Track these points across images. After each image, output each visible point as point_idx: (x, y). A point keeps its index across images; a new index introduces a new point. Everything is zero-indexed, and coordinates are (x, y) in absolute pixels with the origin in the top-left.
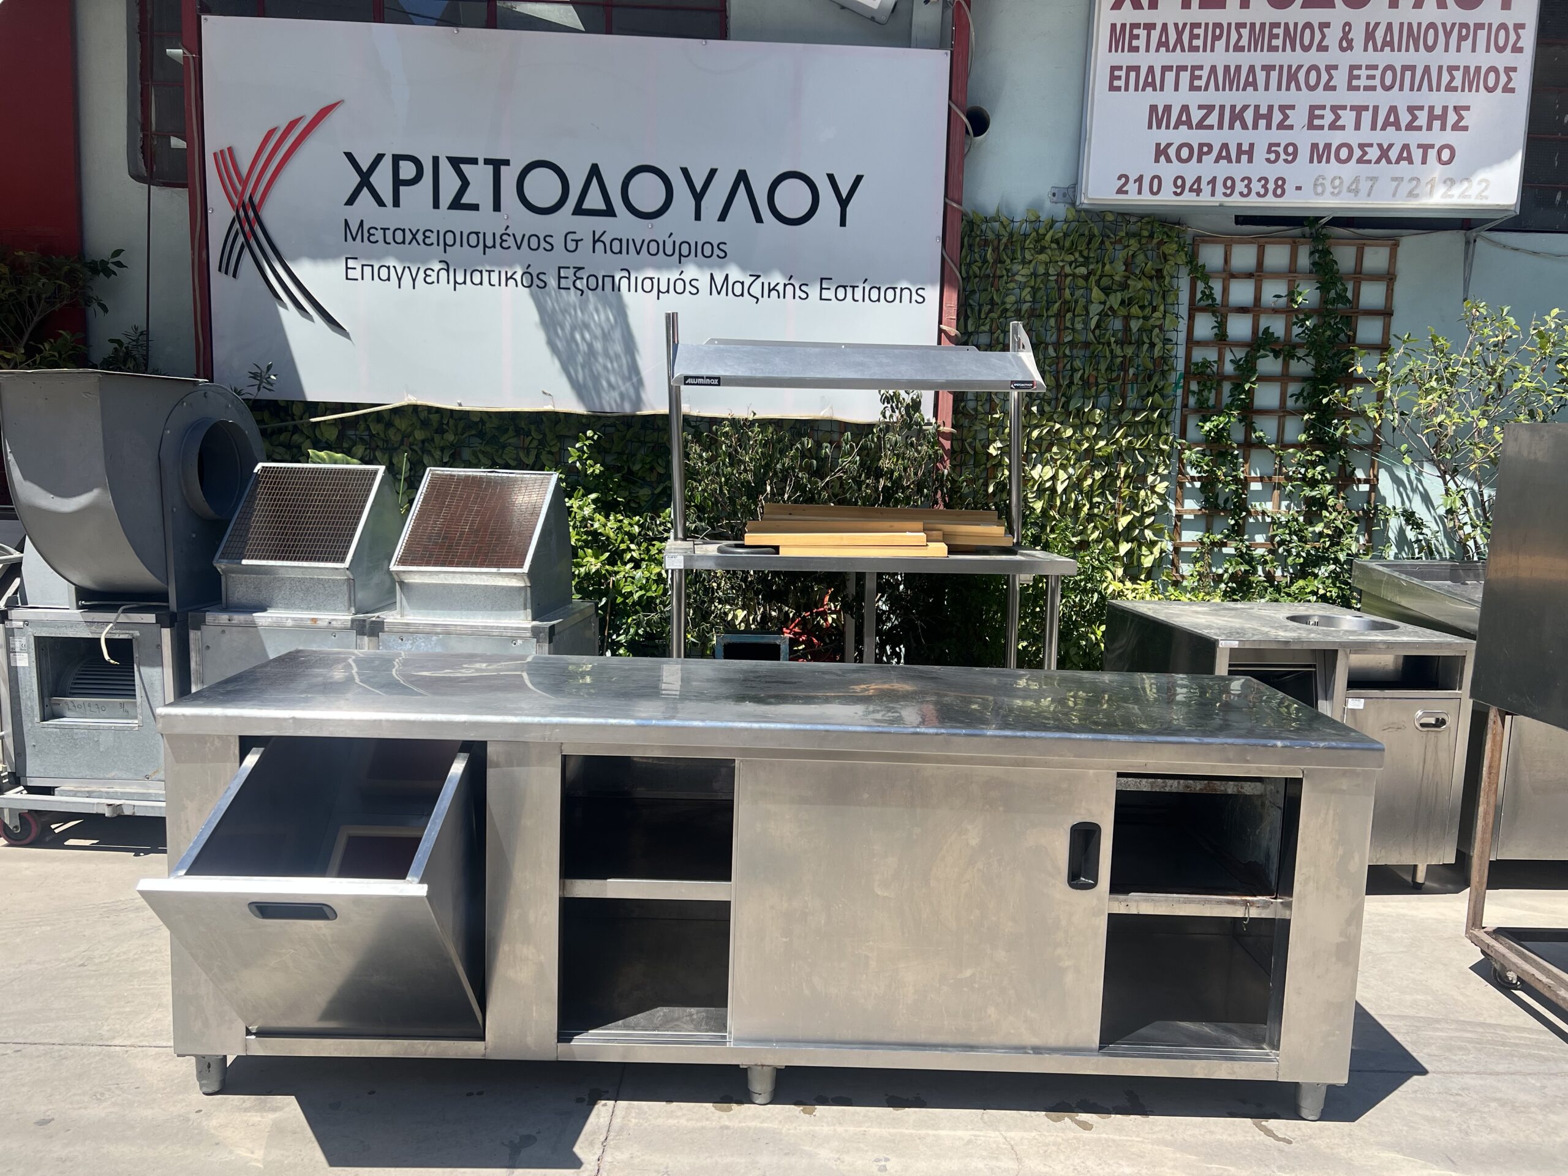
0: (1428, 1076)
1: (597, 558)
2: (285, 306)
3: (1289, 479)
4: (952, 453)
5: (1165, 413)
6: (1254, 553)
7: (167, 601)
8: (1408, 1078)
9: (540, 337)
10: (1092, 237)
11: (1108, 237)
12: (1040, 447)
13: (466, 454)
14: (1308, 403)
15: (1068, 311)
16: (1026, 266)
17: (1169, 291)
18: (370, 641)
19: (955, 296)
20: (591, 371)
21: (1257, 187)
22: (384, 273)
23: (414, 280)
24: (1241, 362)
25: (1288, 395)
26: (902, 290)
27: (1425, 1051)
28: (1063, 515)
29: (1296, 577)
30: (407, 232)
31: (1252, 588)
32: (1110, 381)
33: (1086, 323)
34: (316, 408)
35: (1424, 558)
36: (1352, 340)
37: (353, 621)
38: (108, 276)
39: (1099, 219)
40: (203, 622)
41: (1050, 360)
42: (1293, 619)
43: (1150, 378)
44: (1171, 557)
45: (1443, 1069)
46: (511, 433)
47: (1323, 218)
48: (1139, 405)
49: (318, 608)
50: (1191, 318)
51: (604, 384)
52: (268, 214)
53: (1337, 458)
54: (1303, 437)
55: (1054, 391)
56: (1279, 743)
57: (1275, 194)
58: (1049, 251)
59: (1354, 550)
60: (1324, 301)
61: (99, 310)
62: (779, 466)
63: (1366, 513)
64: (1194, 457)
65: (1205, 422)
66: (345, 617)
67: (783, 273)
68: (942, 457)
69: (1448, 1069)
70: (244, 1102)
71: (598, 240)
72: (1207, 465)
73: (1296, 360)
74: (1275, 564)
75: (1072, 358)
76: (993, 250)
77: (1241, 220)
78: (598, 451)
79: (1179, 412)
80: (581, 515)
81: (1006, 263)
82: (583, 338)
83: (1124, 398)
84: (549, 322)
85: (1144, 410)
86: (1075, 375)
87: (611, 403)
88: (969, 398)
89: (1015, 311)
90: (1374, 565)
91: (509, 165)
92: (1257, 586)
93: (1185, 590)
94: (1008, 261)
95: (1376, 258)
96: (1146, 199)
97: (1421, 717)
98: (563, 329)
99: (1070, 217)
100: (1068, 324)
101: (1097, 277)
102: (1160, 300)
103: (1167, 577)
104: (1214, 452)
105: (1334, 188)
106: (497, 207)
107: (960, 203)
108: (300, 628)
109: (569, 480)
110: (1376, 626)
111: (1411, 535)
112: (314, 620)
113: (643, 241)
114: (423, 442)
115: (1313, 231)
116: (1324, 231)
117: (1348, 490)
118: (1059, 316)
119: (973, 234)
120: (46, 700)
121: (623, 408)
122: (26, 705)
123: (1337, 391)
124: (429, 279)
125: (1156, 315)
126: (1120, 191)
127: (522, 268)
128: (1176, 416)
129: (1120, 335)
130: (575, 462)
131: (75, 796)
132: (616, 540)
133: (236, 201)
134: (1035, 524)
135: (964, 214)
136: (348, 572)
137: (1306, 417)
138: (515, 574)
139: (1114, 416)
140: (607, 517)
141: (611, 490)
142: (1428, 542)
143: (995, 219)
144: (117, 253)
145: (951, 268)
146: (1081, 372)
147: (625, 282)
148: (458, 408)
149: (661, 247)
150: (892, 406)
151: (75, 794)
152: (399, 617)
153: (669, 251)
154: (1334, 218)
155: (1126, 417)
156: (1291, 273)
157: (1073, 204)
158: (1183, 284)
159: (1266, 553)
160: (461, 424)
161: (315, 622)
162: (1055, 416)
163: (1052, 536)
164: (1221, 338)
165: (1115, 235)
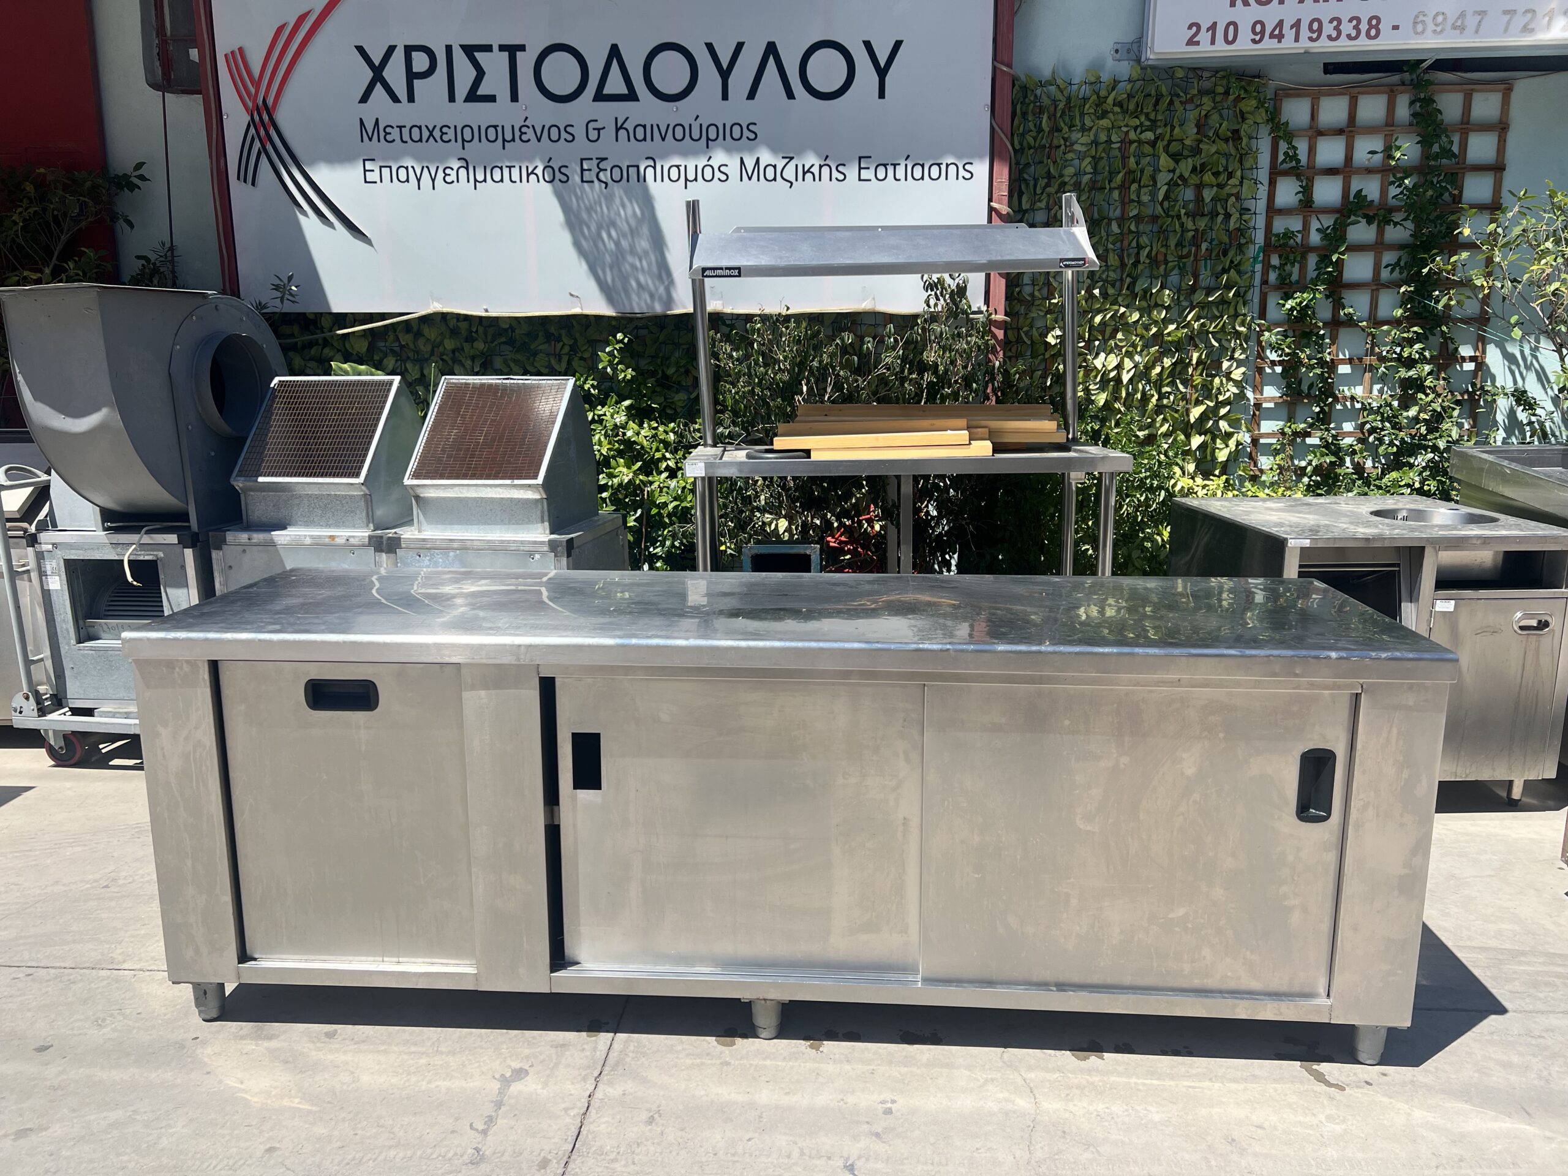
0: (1507, 1015)
1: (629, 468)
2: (304, 213)
3: (1382, 359)
4: (1006, 344)
5: (1242, 290)
6: (1341, 442)
7: (188, 521)
8: (1485, 1017)
9: (566, 237)
10: (1159, 97)
11: (1178, 96)
12: (1103, 333)
13: (498, 362)
14: (1405, 273)
15: (1133, 181)
16: (1086, 133)
17: (1247, 154)
18: (388, 558)
19: (1006, 171)
20: (620, 270)
21: (1347, 28)
22: (402, 174)
23: (433, 180)
24: (1329, 231)
25: (1383, 265)
26: (947, 166)
27: (1506, 988)
28: (1128, 407)
29: (1388, 469)
30: (424, 129)
31: (1338, 481)
32: (1181, 257)
33: (1153, 195)
34: (345, 320)
35: (1536, 443)
36: (1457, 199)
37: (370, 537)
38: (132, 191)
39: (1166, 76)
40: (224, 541)
41: (1114, 237)
42: (1377, 513)
43: (1225, 254)
44: (1248, 449)
45: (1527, 1009)
46: (541, 339)
47: (1426, 60)
48: (1213, 284)
49: (337, 525)
50: (1272, 183)
51: (634, 284)
52: (283, 117)
53: (1438, 334)
54: (1399, 312)
55: (1119, 271)
56: (1334, 655)
57: (1368, 36)
58: (1111, 115)
59: (1455, 435)
60: (1426, 156)
61: (125, 225)
62: (815, 364)
63: (1471, 395)
64: (1273, 338)
65: (1286, 301)
66: (361, 533)
67: (818, 154)
68: (994, 347)
69: (1531, 1007)
70: (241, 1029)
71: (621, 127)
72: (1289, 347)
73: (1392, 226)
74: (1365, 454)
75: (1138, 234)
76: (1049, 118)
77: (1331, 68)
78: (629, 354)
79: (1257, 290)
80: (612, 423)
81: (1064, 132)
82: (610, 236)
83: (1196, 276)
84: (574, 222)
85: (1218, 289)
86: (1141, 252)
87: (640, 305)
88: (1025, 282)
89: (1074, 184)
90: (1475, 452)
91: (524, 50)
92: (1344, 479)
93: (1263, 485)
94: (1066, 129)
95: (1486, 106)
96: (1222, 48)
97: (1521, 619)
98: (589, 228)
99: (1135, 76)
100: (1134, 197)
101: (1165, 142)
102: (1237, 165)
103: (1243, 471)
104: (1297, 333)
105: (1436, 25)
106: (514, 98)
107: (1009, 66)
108: (319, 547)
109: (603, 387)
110: (1473, 520)
111: (1522, 416)
112: (332, 537)
113: (668, 125)
114: (453, 351)
115: (1414, 76)
116: (1427, 77)
117: (1449, 371)
118: (1124, 187)
119: (1027, 100)
120: (81, 622)
121: (653, 308)
122: (62, 627)
123: (1438, 259)
124: (448, 179)
125: (1232, 182)
126: (1191, 42)
127: (542, 161)
128: (1255, 296)
129: (1191, 206)
130: (605, 368)
131: (113, 717)
132: (651, 449)
133: (250, 104)
134: (1095, 418)
135: (1014, 80)
136: (363, 487)
137: (1403, 289)
138: (530, 486)
139: (1185, 297)
140: (641, 425)
141: (645, 396)
142: (1542, 424)
143: (1051, 82)
144: (139, 166)
145: (1001, 138)
146: (1148, 249)
147: (650, 171)
148: (484, 314)
149: (687, 131)
150: (936, 293)
151: (114, 715)
152: (416, 533)
153: (696, 135)
154: (1437, 60)
155: (1199, 296)
156: (1388, 127)
157: (1138, 61)
158: (1264, 146)
159: (1355, 443)
160: (491, 331)
161: (333, 539)
162: (1120, 299)
163: (1116, 430)
164: (1306, 205)
165: (1186, 94)
